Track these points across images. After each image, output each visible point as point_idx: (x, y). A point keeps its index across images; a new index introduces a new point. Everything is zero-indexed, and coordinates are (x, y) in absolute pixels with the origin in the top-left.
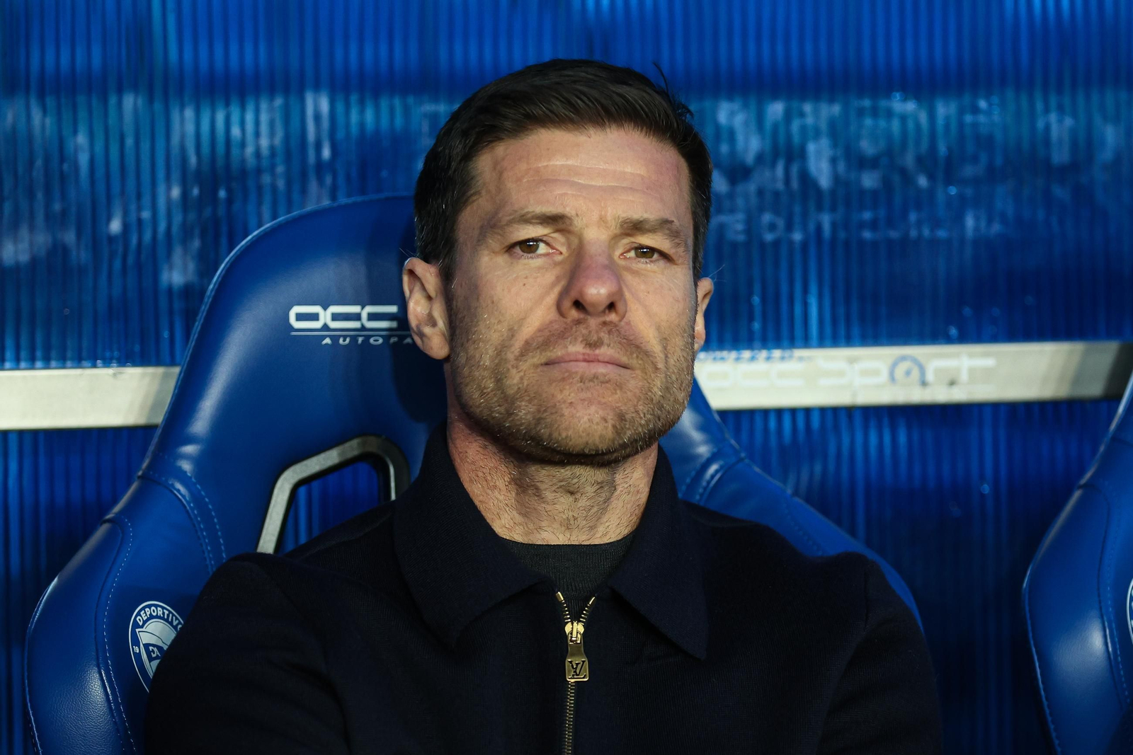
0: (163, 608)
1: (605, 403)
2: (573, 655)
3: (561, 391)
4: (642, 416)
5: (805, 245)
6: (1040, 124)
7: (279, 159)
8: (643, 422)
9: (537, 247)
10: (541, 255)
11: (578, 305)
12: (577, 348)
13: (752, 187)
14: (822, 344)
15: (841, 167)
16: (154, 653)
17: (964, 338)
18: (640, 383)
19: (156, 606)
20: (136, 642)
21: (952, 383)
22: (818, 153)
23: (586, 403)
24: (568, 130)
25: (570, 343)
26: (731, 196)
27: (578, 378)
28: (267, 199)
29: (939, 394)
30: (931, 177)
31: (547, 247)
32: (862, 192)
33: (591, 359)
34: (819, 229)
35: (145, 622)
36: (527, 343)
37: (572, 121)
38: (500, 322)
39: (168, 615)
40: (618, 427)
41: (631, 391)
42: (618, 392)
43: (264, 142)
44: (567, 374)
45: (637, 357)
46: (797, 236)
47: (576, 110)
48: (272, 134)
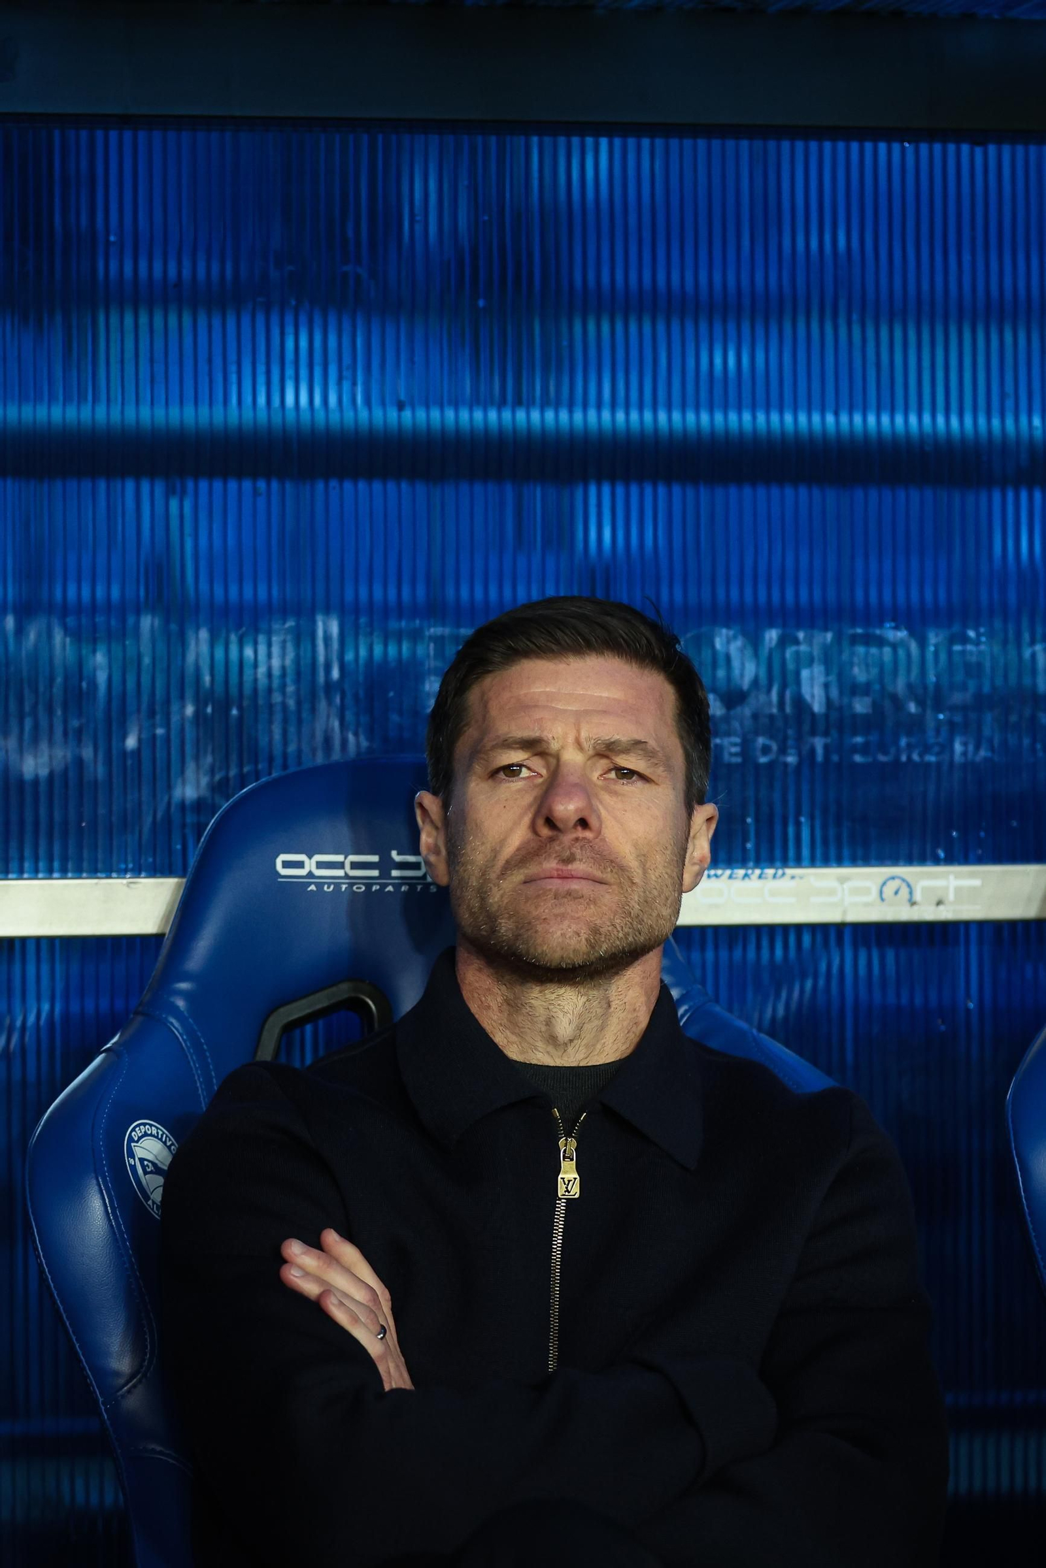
0: (157, 1128)
1: (578, 918)
2: (566, 1173)
3: (536, 907)
4: (619, 929)
5: (799, 767)
6: (1027, 653)
7: (289, 680)
8: (621, 935)
9: (520, 771)
10: (522, 778)
11: (550, 822)
12: (551, 865)
13: (747, 711)
14: (813, 863)
15: (834, 693)
16: (149, 1168)
17: (950, 860)
18: (617, 898)
19: (151, 1125)
20: (131, 1154)
21: (939, 903)
22: (812, 679)
23: (559, 918)
24: (548, 659)
25: (545, 859)
26: (727, 719)
27: (551, 895)
28: (278, 717)
29: (927, 913)
30: (921, 703)
31: (529, 771)
32: (854, 716)
33: (564, 875)
34: (813, 751)
35: (140, 1138)
36: (507, 862)
37: (552, 651)
38: (483, 844)
39: (162, 1136)
40: (593, 941)
41: (606, 906)
42: (592, 906)
43: (276, 663)
44: (541, 892)
45: (612, 871)
46: (791, 759)
47: (558, 642)
48: (283, 656)
